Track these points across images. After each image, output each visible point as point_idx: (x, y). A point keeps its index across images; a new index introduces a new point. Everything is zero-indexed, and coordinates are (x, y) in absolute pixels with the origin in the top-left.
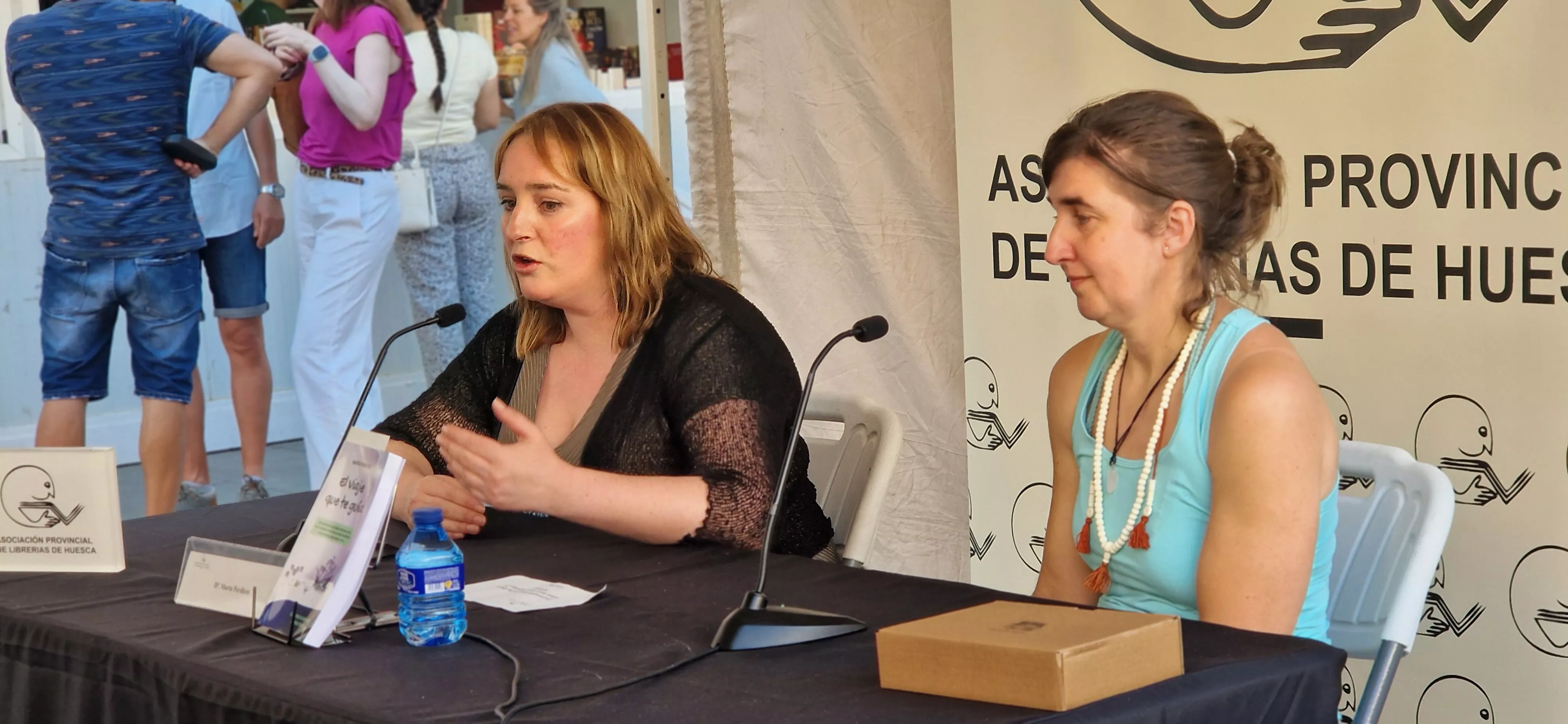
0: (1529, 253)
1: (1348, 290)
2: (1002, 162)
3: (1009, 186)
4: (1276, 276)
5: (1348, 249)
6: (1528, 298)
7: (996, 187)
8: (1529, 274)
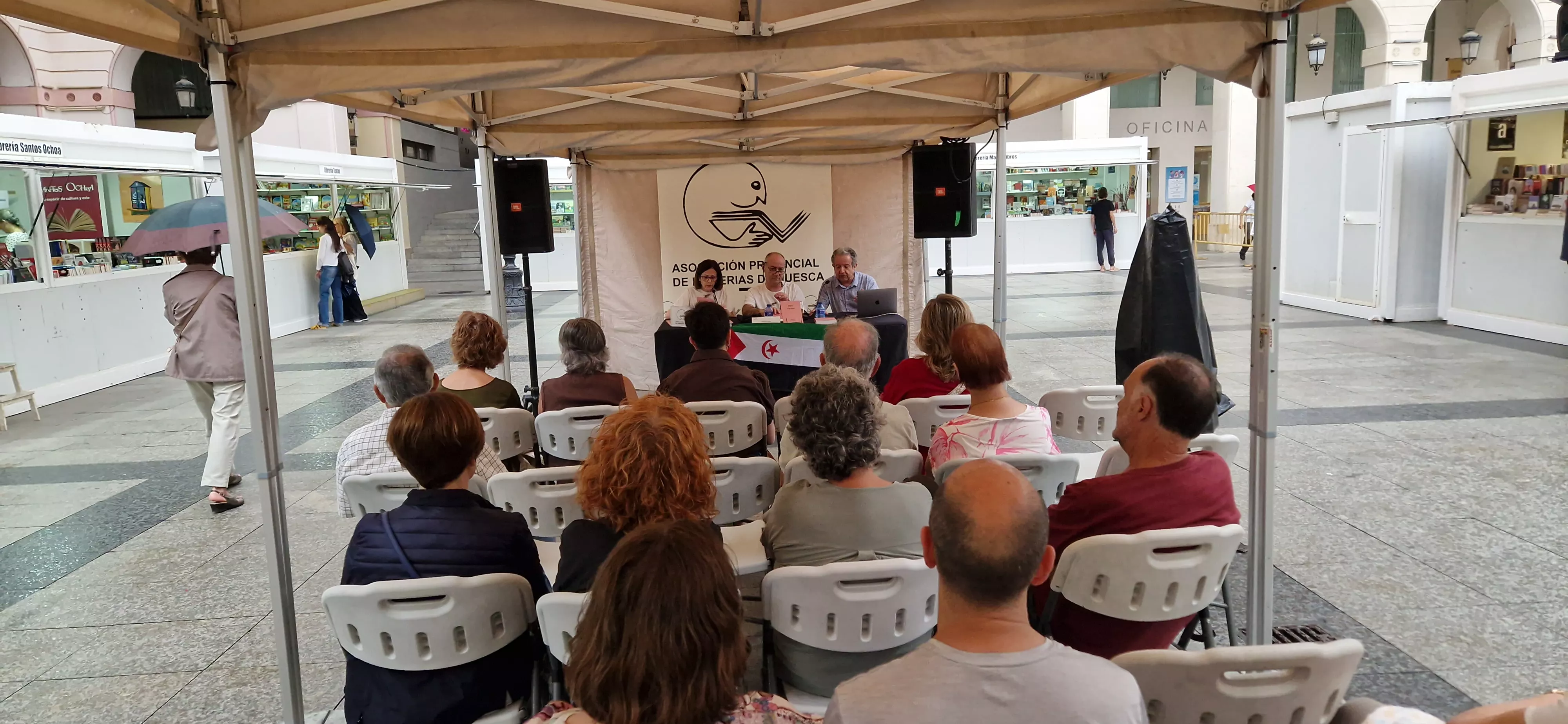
0: (794, 274)
1: (759, 282)
2: (676, 265)
3: (678, 269)
4: (744, 281)
5: (759, 276)
6: (795, 281)
7: (674, 270)
8: (795, 277)
